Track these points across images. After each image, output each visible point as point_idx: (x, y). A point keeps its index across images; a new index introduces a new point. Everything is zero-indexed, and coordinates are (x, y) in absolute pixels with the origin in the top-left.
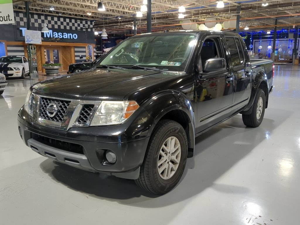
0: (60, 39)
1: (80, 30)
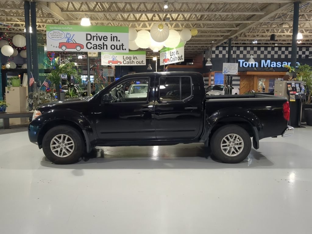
0: (273, 68)
1: (305, 58)
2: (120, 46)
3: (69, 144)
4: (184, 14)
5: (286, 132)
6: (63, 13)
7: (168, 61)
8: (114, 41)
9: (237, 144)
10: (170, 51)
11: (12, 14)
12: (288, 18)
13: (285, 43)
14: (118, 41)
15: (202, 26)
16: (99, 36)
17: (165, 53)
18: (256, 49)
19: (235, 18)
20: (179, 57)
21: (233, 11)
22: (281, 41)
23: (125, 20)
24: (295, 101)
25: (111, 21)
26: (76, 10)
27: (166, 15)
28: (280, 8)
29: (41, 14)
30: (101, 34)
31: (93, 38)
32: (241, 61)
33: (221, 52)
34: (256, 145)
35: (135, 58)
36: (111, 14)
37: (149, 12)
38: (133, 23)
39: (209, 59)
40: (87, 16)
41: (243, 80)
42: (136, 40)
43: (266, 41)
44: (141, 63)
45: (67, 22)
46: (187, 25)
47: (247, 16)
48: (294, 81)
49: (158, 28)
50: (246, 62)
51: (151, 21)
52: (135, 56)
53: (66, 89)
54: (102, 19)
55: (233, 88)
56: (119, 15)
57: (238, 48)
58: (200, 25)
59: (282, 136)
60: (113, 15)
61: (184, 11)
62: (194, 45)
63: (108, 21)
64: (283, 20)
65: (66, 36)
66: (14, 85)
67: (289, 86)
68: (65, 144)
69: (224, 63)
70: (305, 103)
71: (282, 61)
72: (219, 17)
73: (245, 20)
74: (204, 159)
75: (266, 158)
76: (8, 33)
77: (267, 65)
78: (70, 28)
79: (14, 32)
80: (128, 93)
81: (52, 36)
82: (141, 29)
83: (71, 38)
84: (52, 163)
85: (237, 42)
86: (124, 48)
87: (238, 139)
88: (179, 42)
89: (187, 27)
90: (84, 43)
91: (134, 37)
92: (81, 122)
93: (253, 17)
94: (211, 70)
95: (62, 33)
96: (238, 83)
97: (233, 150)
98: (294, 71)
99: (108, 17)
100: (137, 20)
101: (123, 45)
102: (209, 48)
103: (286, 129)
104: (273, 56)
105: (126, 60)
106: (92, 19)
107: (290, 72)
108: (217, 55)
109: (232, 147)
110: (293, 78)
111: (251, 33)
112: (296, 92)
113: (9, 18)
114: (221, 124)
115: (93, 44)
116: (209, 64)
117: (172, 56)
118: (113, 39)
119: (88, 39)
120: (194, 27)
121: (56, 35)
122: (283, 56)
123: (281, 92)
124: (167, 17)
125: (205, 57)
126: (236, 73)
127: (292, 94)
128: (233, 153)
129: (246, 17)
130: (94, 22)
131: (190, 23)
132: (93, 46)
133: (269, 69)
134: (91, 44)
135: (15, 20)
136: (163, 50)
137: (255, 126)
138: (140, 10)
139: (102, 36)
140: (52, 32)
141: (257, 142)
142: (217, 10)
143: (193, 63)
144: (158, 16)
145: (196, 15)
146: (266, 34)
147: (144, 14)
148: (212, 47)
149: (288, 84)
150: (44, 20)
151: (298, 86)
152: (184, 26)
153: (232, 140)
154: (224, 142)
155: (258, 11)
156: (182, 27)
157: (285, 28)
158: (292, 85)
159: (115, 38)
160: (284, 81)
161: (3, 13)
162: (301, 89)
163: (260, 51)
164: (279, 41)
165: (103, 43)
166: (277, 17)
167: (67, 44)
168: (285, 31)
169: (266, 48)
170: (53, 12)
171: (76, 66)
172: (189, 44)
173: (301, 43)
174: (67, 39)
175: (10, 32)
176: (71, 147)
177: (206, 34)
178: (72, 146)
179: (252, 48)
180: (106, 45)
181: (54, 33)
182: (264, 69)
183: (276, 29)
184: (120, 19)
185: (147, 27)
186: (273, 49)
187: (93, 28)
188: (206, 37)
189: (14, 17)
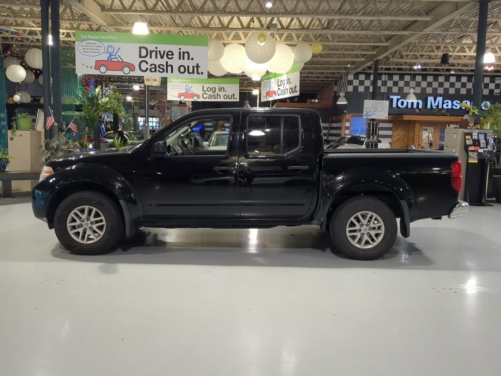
0: (446, 111)
1: (499, 94)
2: (193, 67)
3: (97, 222)
4: (300, 19)
5: (456, 211)
6: (104, 13)
7: (274, 95)
8: (183, 59)
9: (374, 228)
10: (277, 78)
11: (24, 15)
12: (470, 27)
13: (467, 70)
14: (190, 59)
15: (331, 39)
16: (160, 51)
17: (270, 82)
18: (419, 78)
19: (385, 27)
20: (291, 88)
21: (380, 15)
22: (460, 65)
23: (206, 27)
24: (477, 162)
25: (182, 28)
26: (124, 9)
27: (272, 20)
28: (456, 10)
29: (70, 14)
30: (163, 48)
31: (149, 53)
32: (395, 98)
33: (362, 83)
34: (405, 232)
35: (222, 89)
36: (182, 15)
37: (243, 14)
38: (219, 32)
39: (342, 94)
40: (143, 18)
41: (397, 129)
42: (221, 60)
43: (437, 66)
44: (231, 98)
45: (111, 28)
46: (307, 36)
47: (405, 22)
48: (477, 129)
49: (257, 39)
50: (404, 100)
51: (248, 29)
52: (222, 86)
53: (110, 138)
54: (168, 25)
55: (380, 142)
56: (196, 18)
57: (390, 76)
58: (327, 37)
59: (449, 217)
60: (186, 17)
61: (301, 13)
62: (318, 71)
63: (177, 28)
64: (462, 31)
65: (106, 51)
66: (22, 127)
67: (468, 137)
68: (91, 222)
69: (365, 100)
70: (495, 167)
71: (461, 98)
72: (359, 25)
73: (400, 30)
74: (320, 251)
75: (422, 252)
76: (18, 46)
77: (436, 104)
78: (113, 38)
79: (29, 44)
80: (208, 146)
81: (84, 50)
82: (231, 42)
83: (114, 54)
84: (69, 253)
85: (388, 67)
86: (200, 72)
87: (375, 220)
88: (292, 64)
89: (306, 39)
90: (136, 61)
91: (219, 55)
92: (119, 187)
93: (412, 26)
94: (345, 111)
95: (101, 45)
96: (389, 133)
97: (366, 238)
98: (477, 114)
99: (178, 21)
100: (224, 27)
101: (198, 66)
102: (343, 75)
103: (455, 206)
104: (446, 90)
105: (207, 92)
106: (151, 24)
107: (470, 114)
108: (356, 88)
109: (364, 232)
110: (475, 124)
111: (410, 51)
112: (479, 147)
113: (19, 20)
114: (347, 195)
115: (150, 64)
116: (342, 102)
117: (280, 87)
118: (182, 55)
119: (142, 55)
120: (317, 40)
121: (91, 48)
122: (463, 91)
123: (455, 147)
124: (273, 23)
125: (336, 90)
126: (386, 117)
127: (472, 151)
128: (367, 243)
129: (402, 26)
130: (154, 29)
131: (310, 33)
132: (150, 67)
133: (439, 112)
134: (147, 63)
135: (30, 24)
136: (266, 77)
137: (403, 199)
138: (230, 10)
139: (164, 52)
140: (84, 43)
141: (406, 226)
142: (353, 13)
143: (317, 101)
144: (259, 21)
145: (320, 21)
146: (436, 54)
147: (236, 18)
148: (347, 74)
149: (466, 134)
150: (75, 26)
151: (483, 137)
152: (300, 39)
153: (365, 222)
154: (352, 225)
155: (422, 15)
156: (298, 40)
157: (465, 44)
158: (473, 136)
159: (186, 55)
160: (461, 129)
161: (10, 13)
162: (487, 144)
163: (426, 82)
164: (456, 65)
165: (167, 62)
166: (452, 25)
167: (108, 63)
168: (467, 50)
169: (436, 77)
170: (88, 12)
171: (130, 103)
172: (311, 69)
173: (492, 70)
174: (109, 54)
175: (22, 44)
176: (101, 228)
177: (337, 52)
178: (102, 226)
179: (413, 77)
180: (171, 66)
181: (87, 45)
182: (432, 112)
183: (451, 45)
184: (198, 25)
185: (241, 39)
186: (447, 78)
187: (153, 38)
188: (337, 58)
189: (26, 19)
